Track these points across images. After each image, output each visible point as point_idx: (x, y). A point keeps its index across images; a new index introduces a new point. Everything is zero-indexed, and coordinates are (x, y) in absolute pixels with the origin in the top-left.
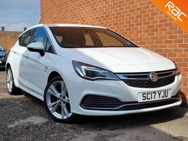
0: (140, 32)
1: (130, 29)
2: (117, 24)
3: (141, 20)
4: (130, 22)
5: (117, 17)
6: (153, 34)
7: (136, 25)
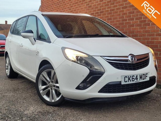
0: (133, 26)
1: (123, 24)
2: (110, 19)
3: (134, 16)
4: (123, 17)
5: (110, 13)
6: (145, 28)
7: (129, 20)
